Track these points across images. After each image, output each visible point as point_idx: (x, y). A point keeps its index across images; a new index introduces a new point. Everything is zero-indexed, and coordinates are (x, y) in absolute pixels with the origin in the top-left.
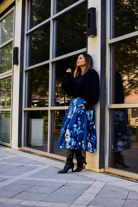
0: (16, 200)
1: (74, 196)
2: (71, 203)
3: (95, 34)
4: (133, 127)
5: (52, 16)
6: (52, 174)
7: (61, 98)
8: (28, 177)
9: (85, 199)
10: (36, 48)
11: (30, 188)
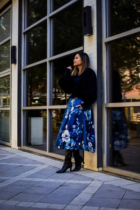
0: (14, 202)
1: (70, 196)
2: (67, 204)
3: (91, 33)
4: (135, 123)
5: (49, 14)
6: (50, 174)
7: (62, 94)
8: (26, 177)
9: (81, 199)
10: (35, 45)
11: (28, 189)
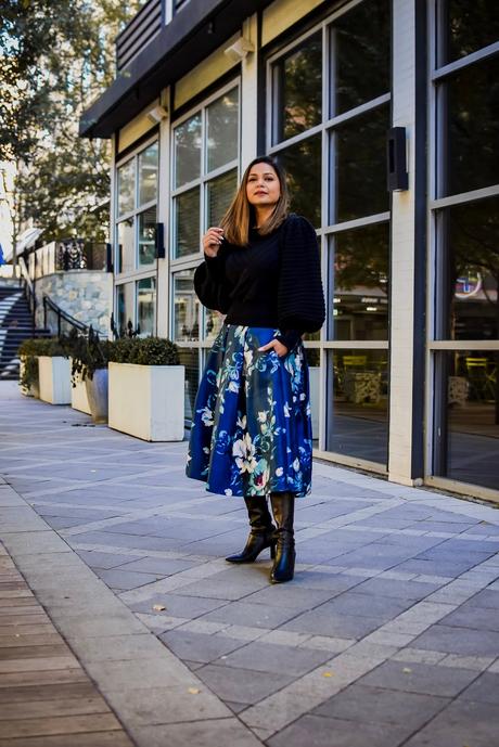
5: (326, 121)
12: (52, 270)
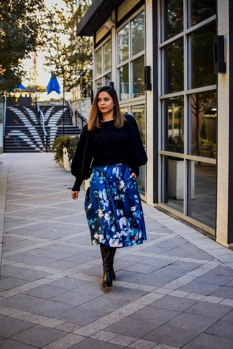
1: (170, 278)
5: (186, 29)
6: (169, 248)
11: (131, 266)
12: (79, 98)
